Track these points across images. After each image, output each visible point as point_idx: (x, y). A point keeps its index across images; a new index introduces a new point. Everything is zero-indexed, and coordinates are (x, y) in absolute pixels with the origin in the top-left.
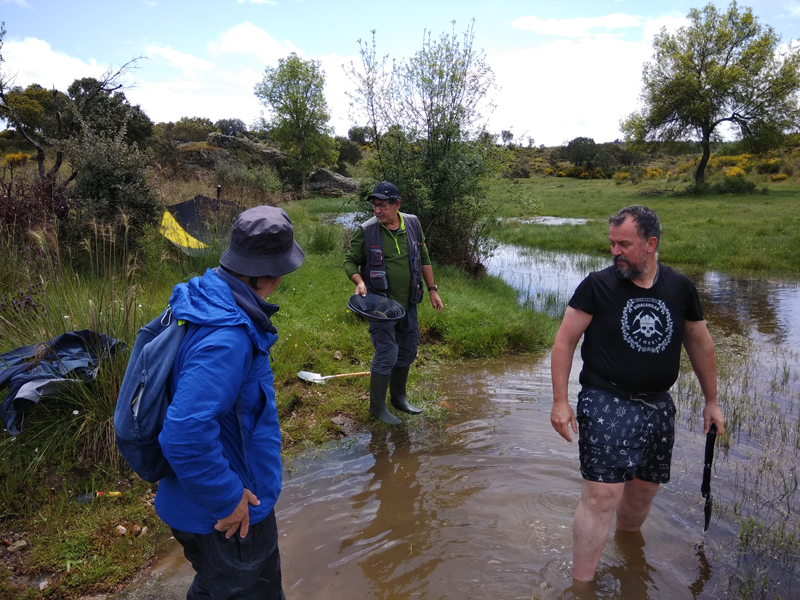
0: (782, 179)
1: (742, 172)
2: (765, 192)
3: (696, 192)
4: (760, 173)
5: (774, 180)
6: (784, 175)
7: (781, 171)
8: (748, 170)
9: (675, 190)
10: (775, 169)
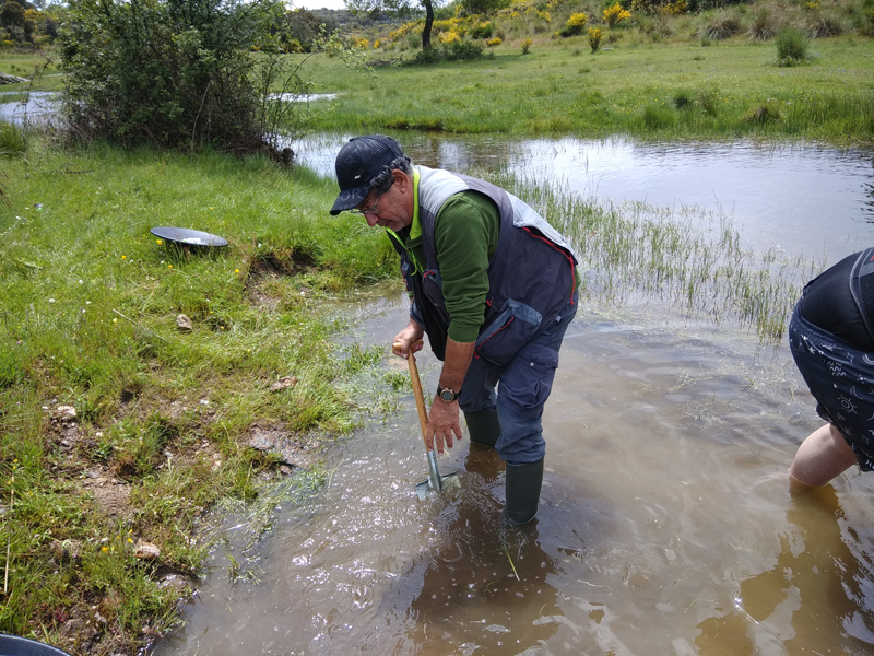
0: (496, 44)
1: (458, 38)
2: (491, 57)
3: (427, 60)
4: (475, 38)
5: (490, 45)
6: (498, 39)
7: (494, 34)
8: (462, 35)
9: (404, 59)
10: (488, 35)
